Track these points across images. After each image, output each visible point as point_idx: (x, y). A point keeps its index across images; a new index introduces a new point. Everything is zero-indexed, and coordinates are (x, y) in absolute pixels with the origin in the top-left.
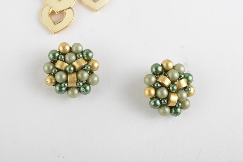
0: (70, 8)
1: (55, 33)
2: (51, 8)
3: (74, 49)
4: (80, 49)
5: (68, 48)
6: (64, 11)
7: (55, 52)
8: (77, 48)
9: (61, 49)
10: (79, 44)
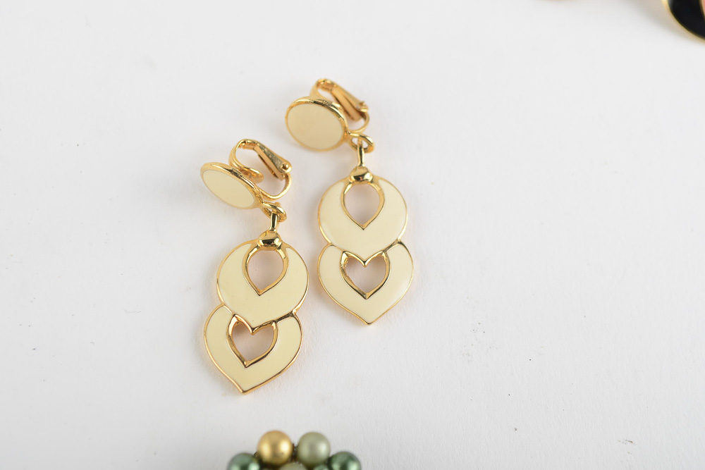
0: (290, 315)
1: (244, 392)
2: (234, 315)
3: (305, 452)
4: (323, 450)
5: (285, 449)
6: (274, 324)
7: (246, 460)
8: (313, 448)
9: (266, 452)
10: (318, 437)
